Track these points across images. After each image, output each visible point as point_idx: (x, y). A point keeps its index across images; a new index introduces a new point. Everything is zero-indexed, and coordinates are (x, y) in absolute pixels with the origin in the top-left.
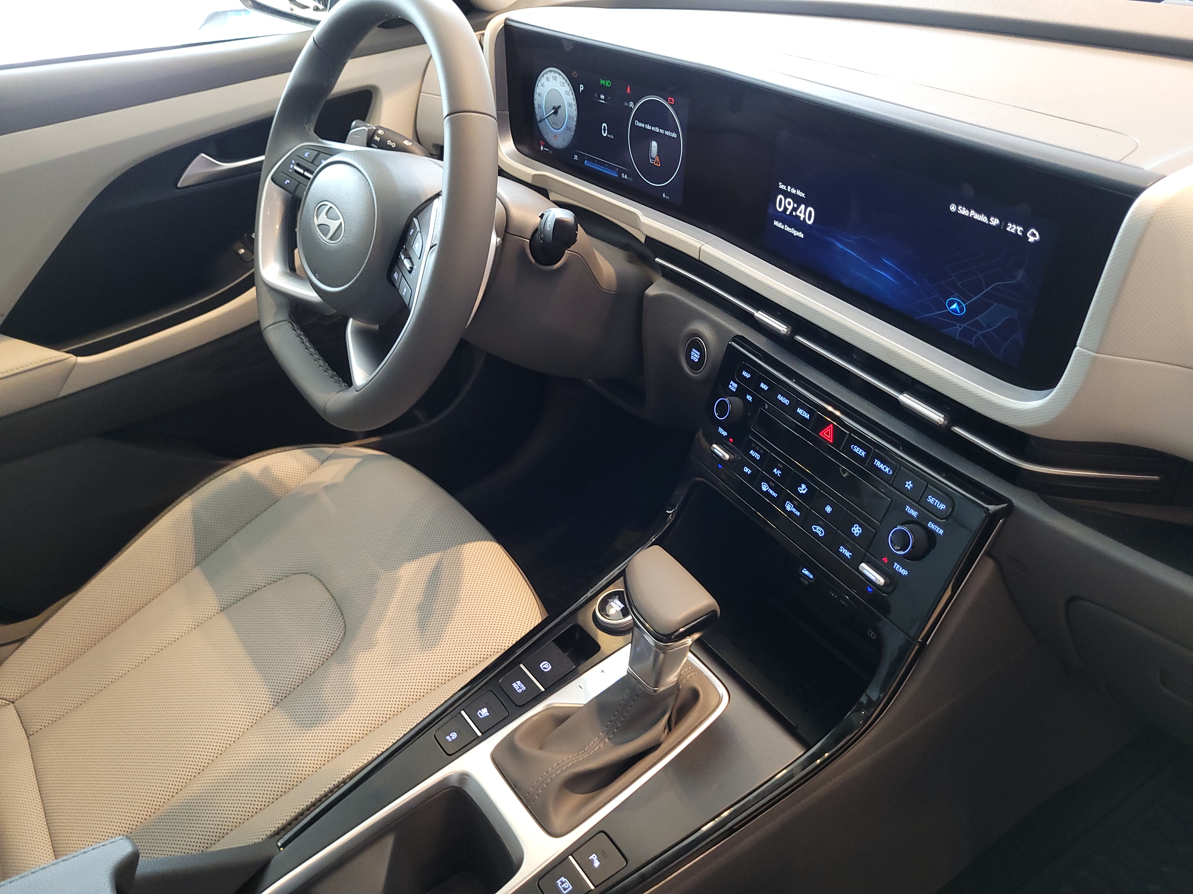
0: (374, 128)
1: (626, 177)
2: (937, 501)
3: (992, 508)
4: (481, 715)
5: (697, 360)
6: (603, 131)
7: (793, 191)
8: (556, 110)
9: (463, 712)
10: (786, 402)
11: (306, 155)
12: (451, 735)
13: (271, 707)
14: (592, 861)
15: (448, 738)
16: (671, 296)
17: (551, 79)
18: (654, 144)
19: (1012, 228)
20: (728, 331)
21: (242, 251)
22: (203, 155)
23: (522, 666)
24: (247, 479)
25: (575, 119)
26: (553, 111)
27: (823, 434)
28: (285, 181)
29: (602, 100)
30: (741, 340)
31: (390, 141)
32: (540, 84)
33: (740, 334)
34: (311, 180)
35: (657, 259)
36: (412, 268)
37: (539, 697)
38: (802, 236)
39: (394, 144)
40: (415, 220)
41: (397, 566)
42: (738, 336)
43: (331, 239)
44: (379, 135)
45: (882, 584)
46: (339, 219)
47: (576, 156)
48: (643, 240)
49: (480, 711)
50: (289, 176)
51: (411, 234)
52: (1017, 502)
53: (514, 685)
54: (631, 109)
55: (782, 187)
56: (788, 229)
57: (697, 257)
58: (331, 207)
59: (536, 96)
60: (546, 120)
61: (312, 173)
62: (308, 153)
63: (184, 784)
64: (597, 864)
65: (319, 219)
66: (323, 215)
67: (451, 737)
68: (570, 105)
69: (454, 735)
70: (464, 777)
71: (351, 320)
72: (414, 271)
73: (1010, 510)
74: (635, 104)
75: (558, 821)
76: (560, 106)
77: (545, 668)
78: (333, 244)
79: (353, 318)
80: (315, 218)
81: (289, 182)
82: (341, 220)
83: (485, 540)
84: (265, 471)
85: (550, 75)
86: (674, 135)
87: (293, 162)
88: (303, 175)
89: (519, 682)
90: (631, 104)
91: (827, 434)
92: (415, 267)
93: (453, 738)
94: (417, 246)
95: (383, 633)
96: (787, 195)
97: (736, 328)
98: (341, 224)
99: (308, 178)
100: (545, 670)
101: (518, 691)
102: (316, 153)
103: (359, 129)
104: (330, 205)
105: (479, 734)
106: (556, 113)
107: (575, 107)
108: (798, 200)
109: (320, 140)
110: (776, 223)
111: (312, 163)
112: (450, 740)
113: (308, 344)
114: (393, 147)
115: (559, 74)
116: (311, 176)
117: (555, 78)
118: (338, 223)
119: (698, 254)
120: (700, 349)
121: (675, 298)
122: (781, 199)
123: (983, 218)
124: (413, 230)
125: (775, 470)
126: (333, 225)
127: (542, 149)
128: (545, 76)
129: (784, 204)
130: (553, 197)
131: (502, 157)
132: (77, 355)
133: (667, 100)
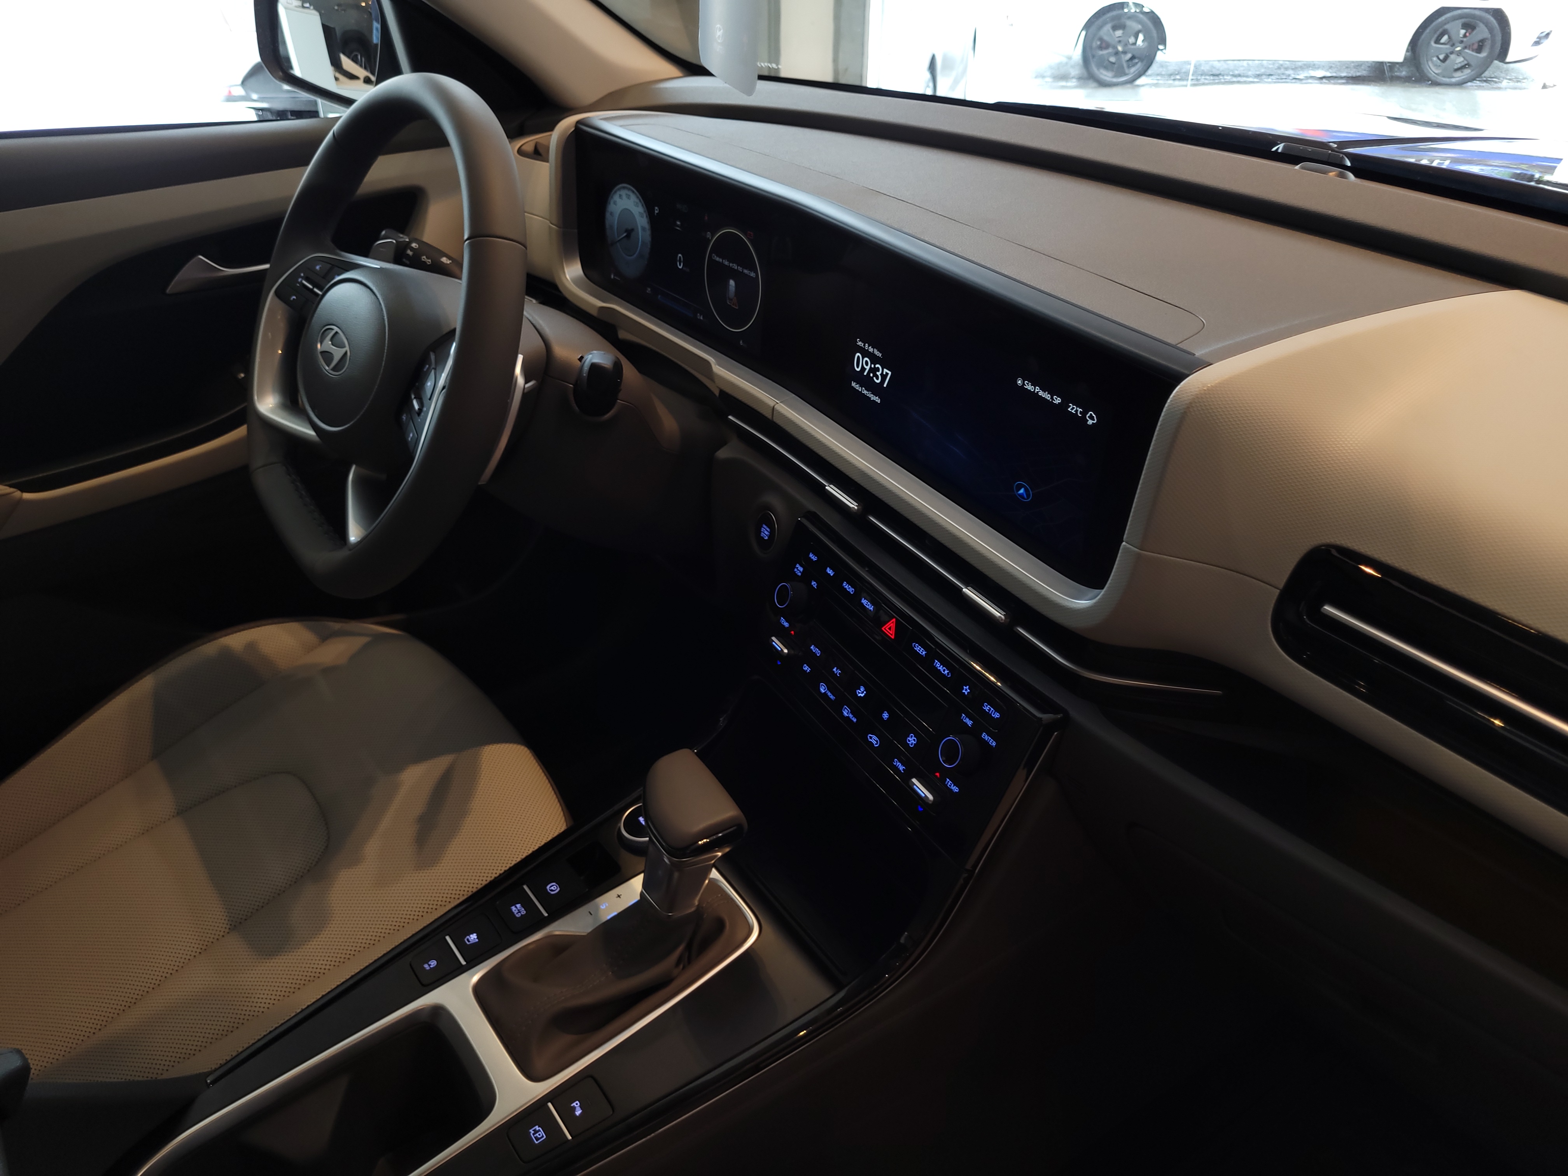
0: (407, 240)
1: (702, 318)
2: (992, 709)
3: (1046, 717)
4: (469, 941)
5: (766, 538)
6: (678, 263)
7: (871, 350)
8: (630, 232)
9: (448, 938)
10: (851, 590)
11: (318, 268)
12: (429, 963)
13: (227, 930)
14: (574, 1108)
15: (426, 966)
16: (745, 461)
17: (624, 197)
18: (732, 283)
19: (1072, 408)
20: (800, 505)
21: (242, 375)
22: (201, 257)
23: (525, 887)
24: (227, 654)
25: (649, 246)
26: (625, 234)
27: (885, 629)
28: (291, 296)
29: (678, 226)
30: (812, 516)
31: (425, 257)
32: (612, 203)
33: (813, 509)
34: (320, 297)
35: (730, 417)
36: (420, 410)
37: (541, 923)
38: (879, 401)
39: (430, 261)
40: (432, 357)
41: (399, 766)
42: (809, 512)
43: (334, 369)
44: (412, 249)
45: (930, 803)
46: (344, 347)
47: (649, 289)
48: (717, 393)
49: (468, 937)
50: (296, 292)
51: (425, 370)
53: (513, 908)
54: (710, 241)
55: (860, 343)
56: (865, 392)
57: (770, 417)
58: (337, 333)
59: (608, 215)
60: (618, 244)
61: (321, 289)
62: (320, 266)
63: (110, 1019)
64: (578, 1112)
65: (323, 345)
66: (328, 342)
67: (430, 965)
68: (644, 229)
69: (433, 963)
70: (438, 1011)
71: (353, 468)
72: (422, 414)
73: (1066, 721)
74: (713, 237)
75: (540, 1064)
76: (632, 230)
77: (552, 890)
78: (336, 375)
79: (356, 465)
80: (319, 346)
81: (295, 297)
82: (347, 348)
83: (511, 742)
84: (251, 647)
85: (624, 193)
86: (753, 274)
87: (302, 275)
88: (311, 291)
89: (518, 906)
90: (709, 235)
91: (890, 629)
92: (425, 409)
93: (431, 966)
94: (429, 384)
95: (372, 848)
96: (865, 354)
97: (810, 503)
98: (346, 353)
99: (316, 296)
100: (552, 893)
101: (517, 916)
102: (329, 266)
103: (387, 240)
104: (336, 329)
105: (464, 963)
106: (628, 236)
107: (648, 233)
108: (874, 359)
109: (338, 251)
110: (853, 384)
111: (324, 277)
112: (428, 968)
113: (303, 493)
114: (428, 263)
115: (633, 192)
116: (318, 293)
117: (628, 197)
118: (343, 350)
119: (771, 414)
120: (770, 525)
122: (858, 357)
123: (1047, 396)
124: (427, 366)
125: (835, 670)
126: (338, 353)
127: (612, 277)
128: (618, 193)
129: (862, 363)
130: (623, 335)
131: (564, 281)
132: (23, 491)
133: (745, 234)
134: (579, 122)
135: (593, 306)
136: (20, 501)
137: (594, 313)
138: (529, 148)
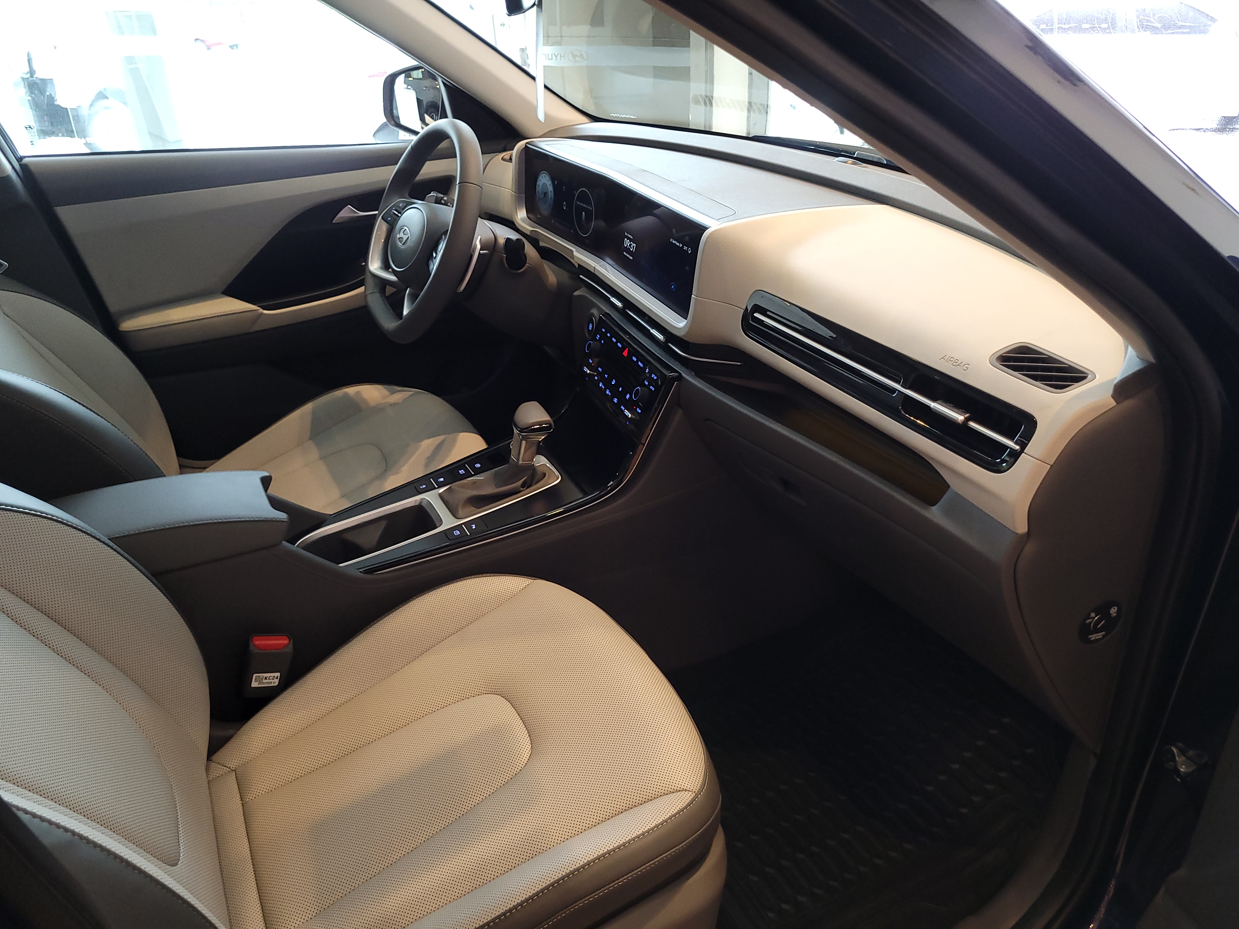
0: (442, 196)
1: (572, 232)
3: (671, 375)
5: (590, 328)
6: (564, 207)
7: (630, 236)
8: (545, 194)
9: (432, 479)
10: (614, 340)
11: (400, 205)
14: (472, 527)
15: (421, 487)
16: (584, 296)
18: (583, 213)
19: (685, 248)
20: (603, 310)
22: (349, 206)
23: (467, 465)
25: (553, 200)
27: (624, 353)
28: (388, 218)
29: (563, 189)
30: (607, 315)
32: (539, 180)
33: (608, 312)
34: (400, 217)
35: (581, 276)
36: (435, 257)
37: (470, 476)
38: (632, 259)
40: (441, 237)
41: (421, 439)
42: (606, 313)
43: (404, 244)
44: (444, 200)
45: (631, 418)
46: (408, 235)
48: (577, 266)
49: (440, 479)
50: (390, 216)
51: (440, 242)
52: (683, 375)
53: (460, 471)
54: (575, 195)
55: (626, 234)
56: (628, 256)
57: (593, 271)
58: (406, 229)
59: (537, 186)
60: (541, 199)
61: (400, 213)
62: (402, 204)
64: (474, 528)
65: (400, 235)
66: (402, 233)
68: (551, 191)
69: (424, 486)
70: (424, 501)
71: (408, 289)
73: (680, 378)
74: (577, 193)
75: (461, 513)
76: (547, 193)
78: (403, 247)
79: (409, 287)
80: (398, 235)
81: (390, 218)
83: (472, 433)
85: (543, 175)
86: (591, 209)
87: (393, 208)
89: (462, 470)
90: (575, 192)
92: (437, 257)
96: (628, 238)
97: (607, 309)
98: (409, 237)
99: (398, 216)
100: (477, 467)
101: (461, 473)
102: (405, 204)
103: (433, 195)
105: (436, 486)
106: (545, 196)
107: (553, 193)
109: (408, 197)
110: (625, 253)
111: (402, 209)
113: (387, 304)
115: (547, 175)
116: (399, 215)
117: (545, 177)
120: (592, 323)
121: (586, 297)
122: (626, 240)
123: (677, 244)
124: (441, 240)
125: (605, 375)
126: (405, 238)
127: (538, 216)
128: (541, 175)
129: (627, 243)
130: (542, 244)
131: (518, 220)
132: (264, 309)
133: (588, 190)
134: (527, 143)
135: (528, 229)
136: (262, 313)
137: (528, 233)
138: (507, 157)
